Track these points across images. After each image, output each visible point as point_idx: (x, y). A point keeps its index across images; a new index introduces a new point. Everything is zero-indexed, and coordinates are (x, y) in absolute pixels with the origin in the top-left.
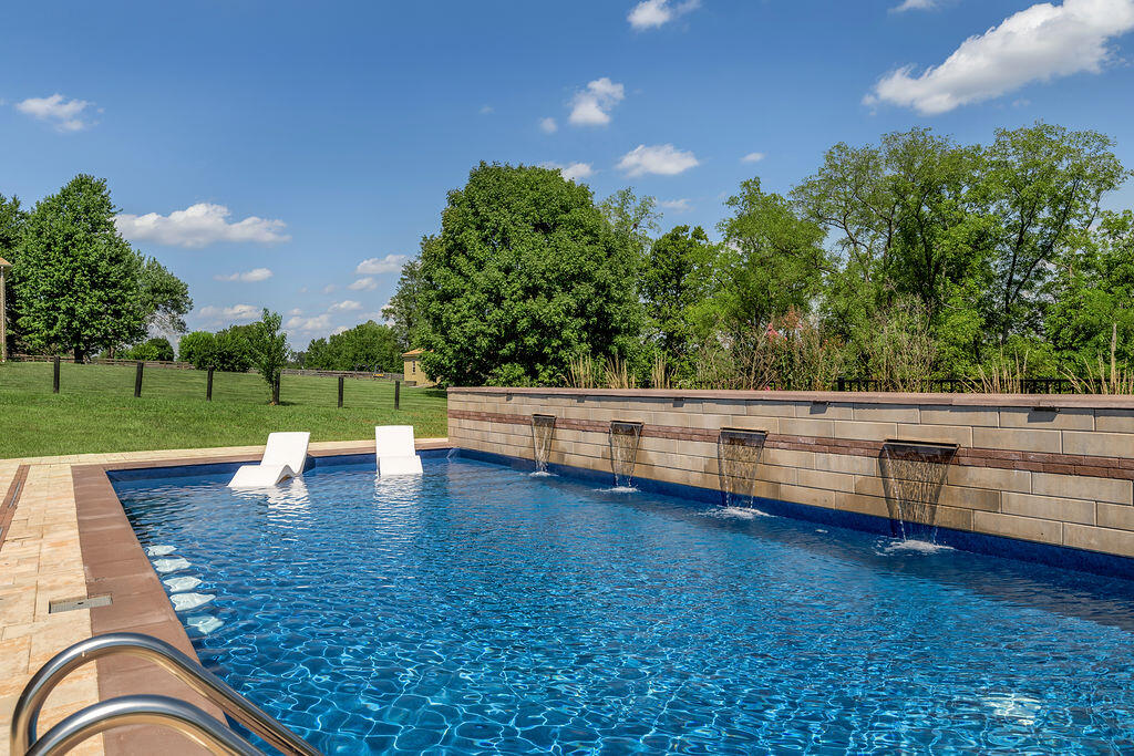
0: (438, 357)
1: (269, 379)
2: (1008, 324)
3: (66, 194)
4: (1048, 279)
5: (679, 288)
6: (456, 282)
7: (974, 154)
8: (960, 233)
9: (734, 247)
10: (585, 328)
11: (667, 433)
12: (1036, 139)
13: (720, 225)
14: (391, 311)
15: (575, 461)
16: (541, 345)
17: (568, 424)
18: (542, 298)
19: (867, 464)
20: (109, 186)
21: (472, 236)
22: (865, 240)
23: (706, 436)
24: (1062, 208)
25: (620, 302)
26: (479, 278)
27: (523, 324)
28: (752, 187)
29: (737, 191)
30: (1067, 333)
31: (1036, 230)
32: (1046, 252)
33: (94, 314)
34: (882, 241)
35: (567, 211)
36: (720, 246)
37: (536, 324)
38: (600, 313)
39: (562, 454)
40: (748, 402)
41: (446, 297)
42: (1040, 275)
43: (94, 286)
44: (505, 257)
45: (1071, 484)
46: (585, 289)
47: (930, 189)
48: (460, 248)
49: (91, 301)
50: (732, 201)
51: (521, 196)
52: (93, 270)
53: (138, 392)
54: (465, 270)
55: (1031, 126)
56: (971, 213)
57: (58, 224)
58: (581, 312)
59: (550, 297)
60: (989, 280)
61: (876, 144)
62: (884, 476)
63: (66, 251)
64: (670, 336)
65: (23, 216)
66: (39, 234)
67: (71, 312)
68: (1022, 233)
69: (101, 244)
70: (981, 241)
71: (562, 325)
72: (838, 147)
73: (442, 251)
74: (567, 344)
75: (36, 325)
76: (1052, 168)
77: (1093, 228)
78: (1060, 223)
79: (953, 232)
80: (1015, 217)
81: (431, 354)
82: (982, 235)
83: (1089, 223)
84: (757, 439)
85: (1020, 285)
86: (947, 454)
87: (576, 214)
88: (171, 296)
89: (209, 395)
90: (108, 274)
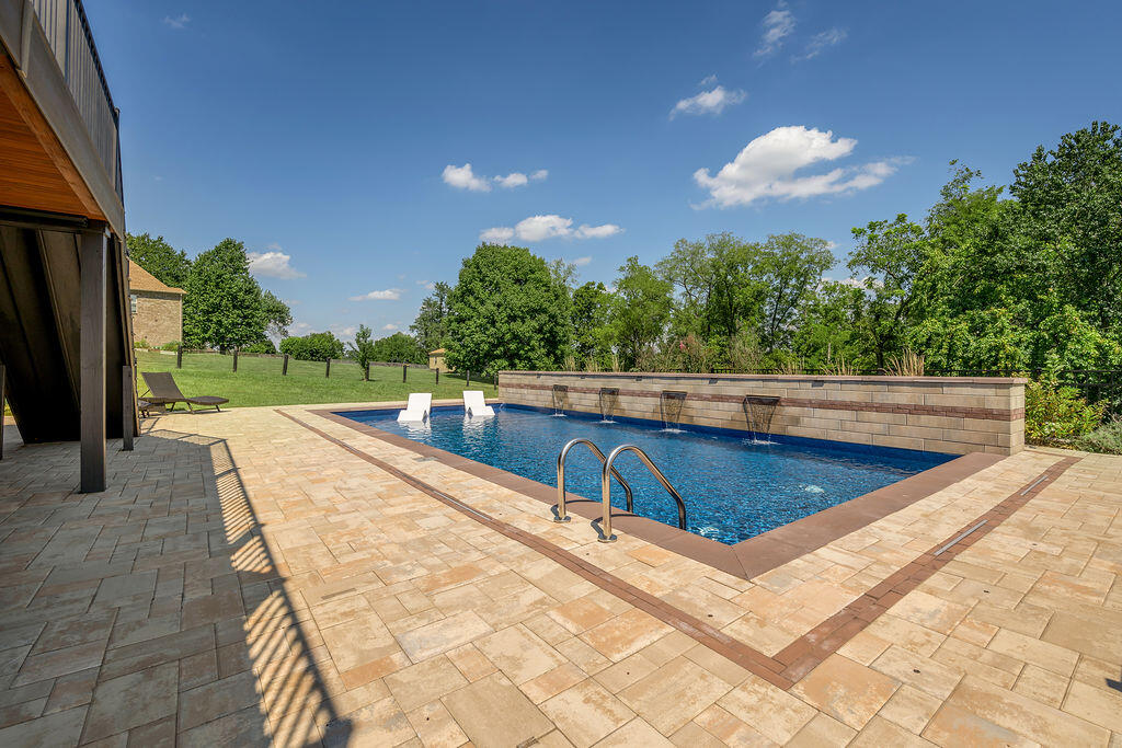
0: (456, 354)
1: (363, 365)
2: (773, 343)
3: (218, 250)
4: (794, 318)
5: (589, 317)
6: (468, 311)
7: (755, 249)
8: (748, 291)
9: (622, 295)
10: (541, 339)
11: (633, 394)
12: (789, 242)
13: (614, 283)
14: (415, 327)
15: (579, 408)
16: (518, 349)
17: (575, 390)
18: (519, 321)
19: (736, 407)
20: (245, 246)
21: (477, 285)
22: (695, 293)
23: (654, 395)
24: (802, 279)
25: (563, 326)
26: (482, 309)
27: (508, 336)
28: (633, 261)
29: (625, 264)
30: (804, 347)
31: (788, 291)
32: (794, 303)
33: (234, 325)
34: (705, 294)
35: (533, 273)
36: (615, 294)
37: (515, 337)
38: (551, 331)
39: (571, 405)
40: (677, 378)
41: (461, 320)
42: (790, 315)
43: (234, 307)
44: (497, 298)
45: (830, 413)
46: (544, 318)
47: (732, 267)
48: (471, 292)
49: (234, 316)
50: (622, 269)
51: (507, 263)
52: (235, 298)
53: (285, 372)
54: (473, 304)
55: (787, 234)
56: (754, 280)
57: (211, 269)
58: (540, 331)
59: (524, 322)
60: (763, 318)
61: (702, 240)
62: (746, 411)
63: (217, 286)
64: (584, 345)
65: (188, 262)
66: (200, 274)
67: (219, 323)
68: (781, 292)
69: (240, 282)
70: (759, 296)
71: (530, 338)
72: (682, 241)
73: (459, 293)
74: (533, 349)
75: (196, 330)
76: (798, 257)
77: (818, 290)
78: (801, 287)
79: (745, 290)
80: (777, 282)
81: (451, 354)
82: (760, 293)
83: (816, 287)
84: (682, 396)
85: (780, 321)
86: (775, 402)
87: (538, 275)
88: (280, 314)
89: (328, 374)
90: (244, 301)
